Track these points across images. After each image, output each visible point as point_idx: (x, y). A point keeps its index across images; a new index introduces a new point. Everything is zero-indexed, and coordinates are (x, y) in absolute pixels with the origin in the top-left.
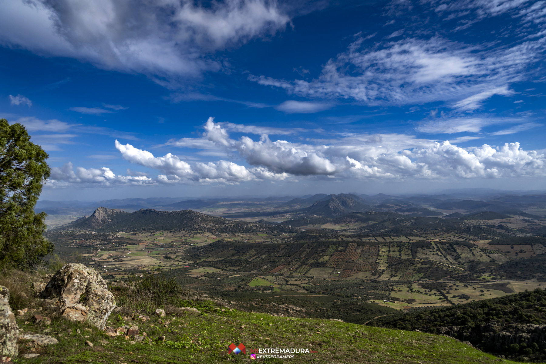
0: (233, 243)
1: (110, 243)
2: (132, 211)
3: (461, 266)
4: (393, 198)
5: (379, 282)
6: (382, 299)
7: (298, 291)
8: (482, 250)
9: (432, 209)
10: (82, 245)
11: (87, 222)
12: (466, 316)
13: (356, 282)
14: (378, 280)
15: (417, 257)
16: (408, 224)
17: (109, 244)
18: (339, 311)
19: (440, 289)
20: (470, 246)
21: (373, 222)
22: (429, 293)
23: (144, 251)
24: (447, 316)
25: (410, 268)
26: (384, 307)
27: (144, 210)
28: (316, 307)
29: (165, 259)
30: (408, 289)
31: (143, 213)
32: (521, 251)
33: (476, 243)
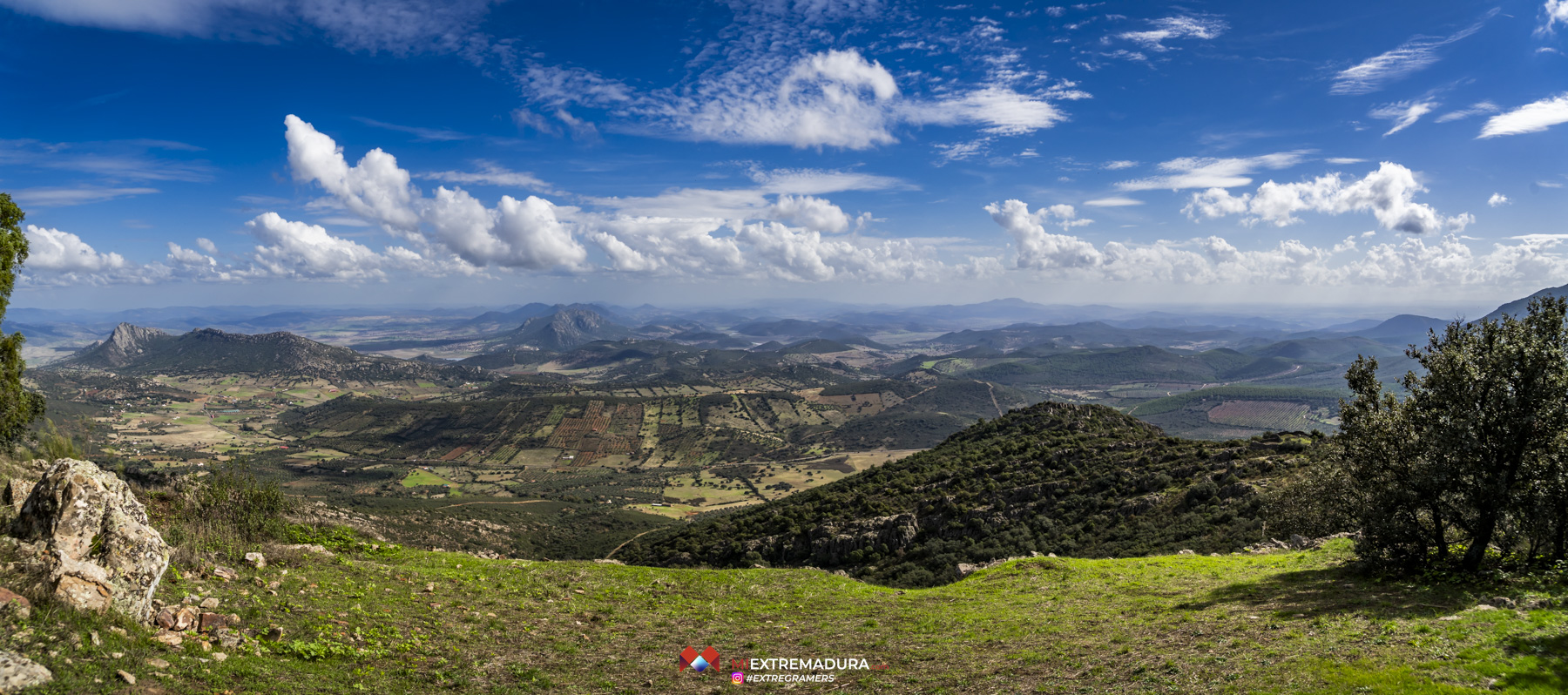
0: (369, 400)
1: (143, 396)
2: (180, 333)
3: (778, 434)
4: (668, 313)
5: (644, 471)
6: (648, 501)
7: (496, 495)
8: (811, 406)
9: (733, 334)
10: (93, 399)
11: (101, 354)
12: (787, 518)
13: (602, 473)
14: (641, 468)
15: (708, 422)
16: (694, 362)
17: (139, 398)
18: (573, 528)
19: (745, 476)
20: (793, 400)
21: (633, 360)
22: (728, 485)
23: (202, 414)
24: (759, 521)
25: (696, 443)
26: (653, 515)
27: (201, 331)
28: (531, 522)
29: (243, 433)
30: (693, 480)
31: (199, 336)
32: (866, 404)
33: (802, 393)
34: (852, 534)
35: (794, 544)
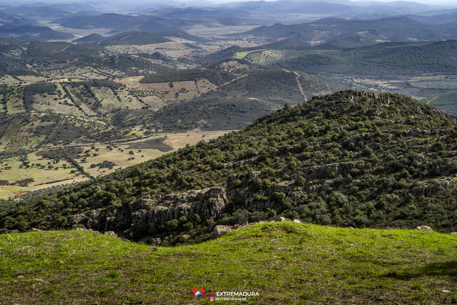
3: (102, 118)
8: (132, 93)
12: (109, 193)
15: (33, 109)
16: (16, 53)
19: (71, 157)
20: (114, 87)
22: (55, 166)
24: (83, 196)
25: (22, 128)
30: (21, 163)
32: (183, 90)
33: (123, 81)
34: (168, 205)
35: (116, 216)
